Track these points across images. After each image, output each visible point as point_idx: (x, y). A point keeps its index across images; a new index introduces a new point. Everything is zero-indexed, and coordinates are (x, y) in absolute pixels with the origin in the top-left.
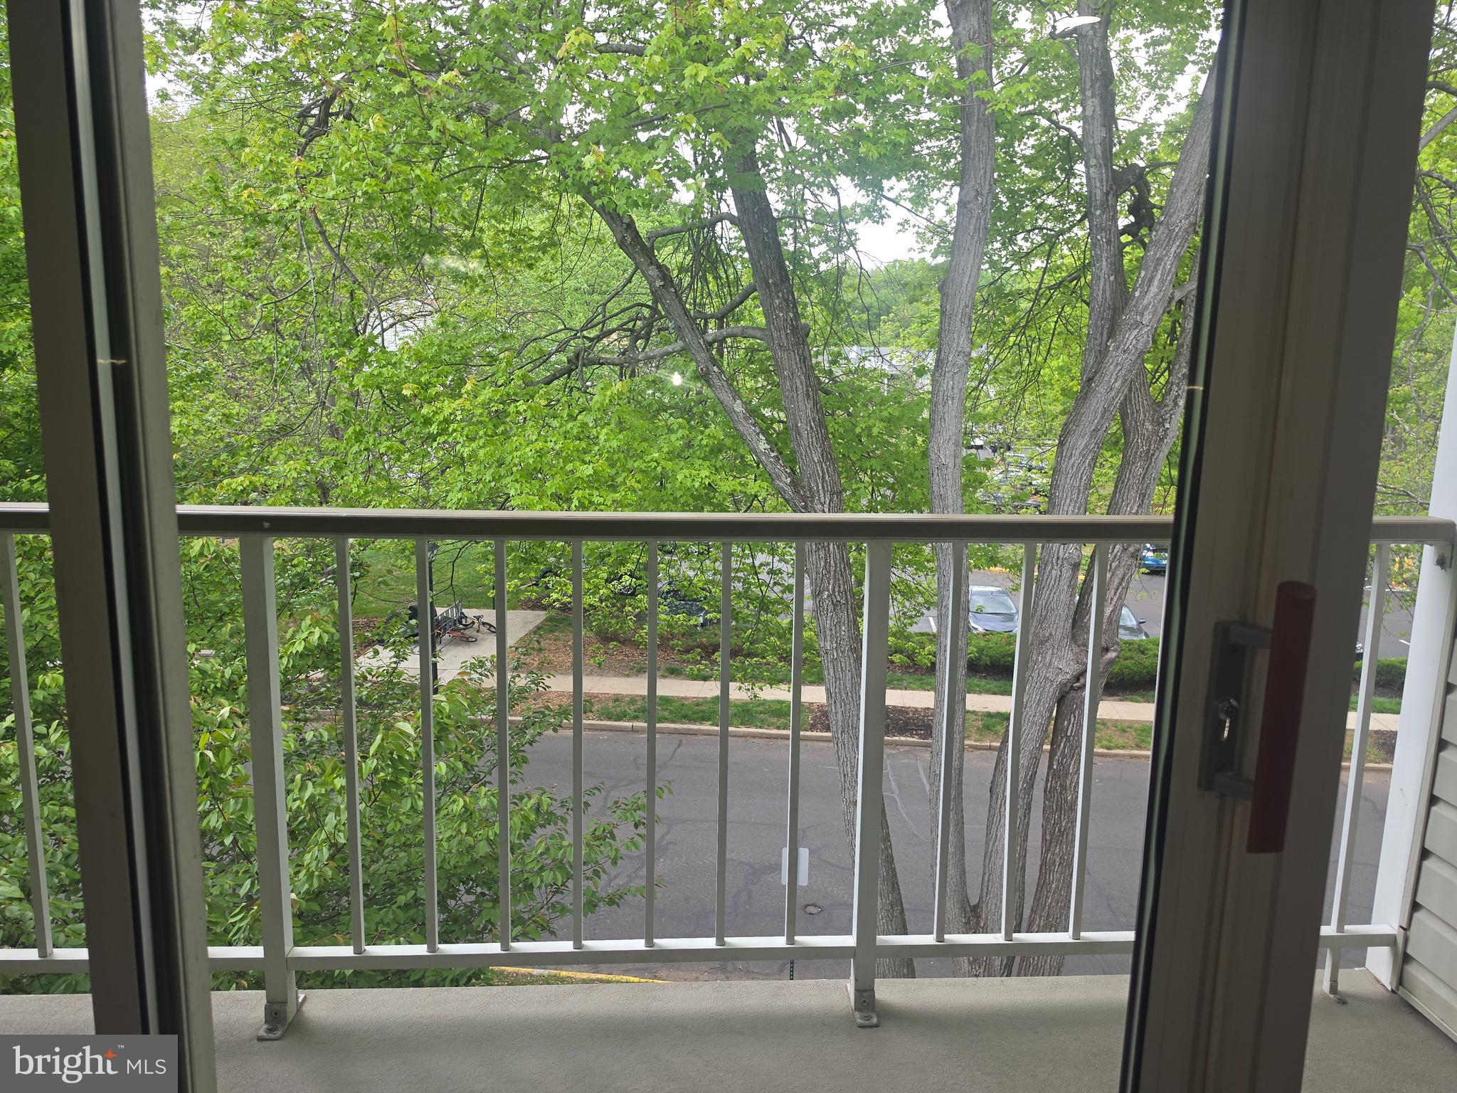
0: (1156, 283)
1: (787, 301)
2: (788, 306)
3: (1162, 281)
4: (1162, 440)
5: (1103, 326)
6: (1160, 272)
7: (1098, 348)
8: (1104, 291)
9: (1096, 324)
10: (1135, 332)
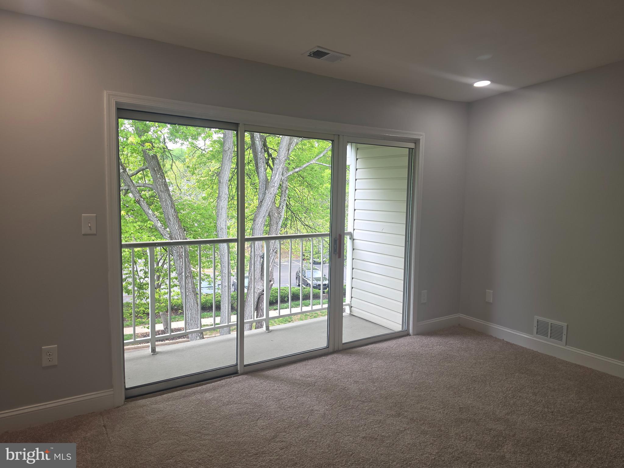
0: (277, 175)
1: (162, 176)
2: (162, 177)
3: (279, 174)
4: (280, 218)
5: (263, 186)
6: (278, 172)
7: (263, 192)
8: (263, 176)
9: (261, 185)
10: (273, 188)
